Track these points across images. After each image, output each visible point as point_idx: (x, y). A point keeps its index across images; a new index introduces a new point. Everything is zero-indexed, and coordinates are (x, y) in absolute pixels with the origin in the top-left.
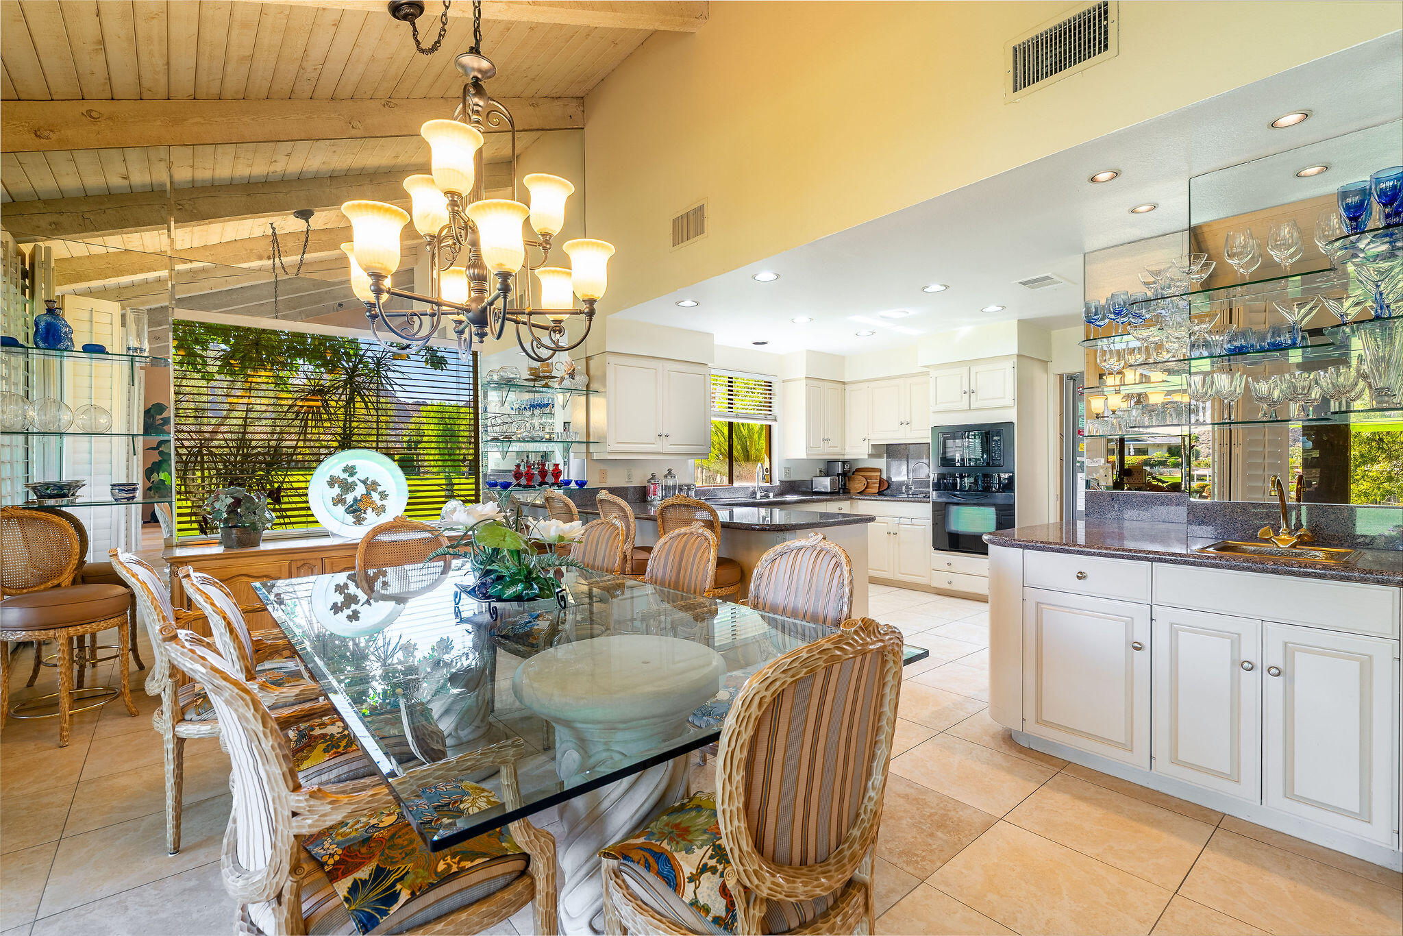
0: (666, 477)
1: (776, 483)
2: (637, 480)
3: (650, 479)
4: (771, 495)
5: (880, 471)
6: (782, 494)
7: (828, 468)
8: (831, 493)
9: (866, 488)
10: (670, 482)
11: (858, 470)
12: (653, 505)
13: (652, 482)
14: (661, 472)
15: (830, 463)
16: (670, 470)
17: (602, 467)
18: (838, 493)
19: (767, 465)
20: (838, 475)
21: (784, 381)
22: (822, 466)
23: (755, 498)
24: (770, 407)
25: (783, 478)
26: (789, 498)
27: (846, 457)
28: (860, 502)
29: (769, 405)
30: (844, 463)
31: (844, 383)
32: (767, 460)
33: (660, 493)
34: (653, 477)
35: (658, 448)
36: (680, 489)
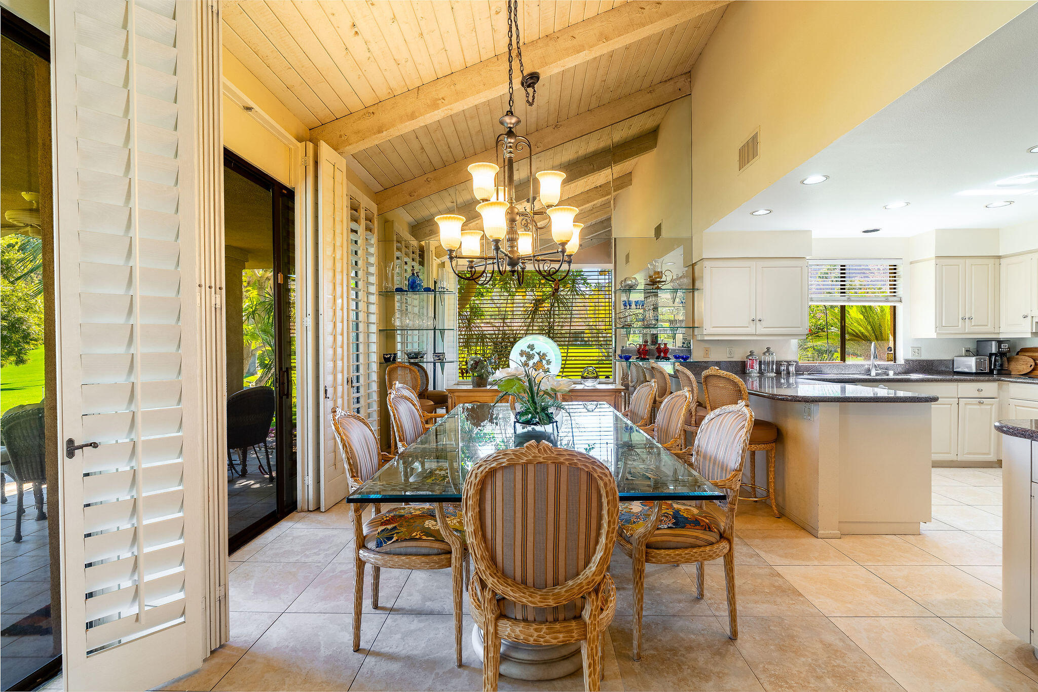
0: (764, 354)
1: (901, 360)
2: (738, 356)
3: (749, 356)
4: (891, 373)
6: (907, 372)
7: (978, 347)
8: (976, 374)
9: (1033, 370)
10: (768, 358)
11: (1024, 350)
12: (750, 377)
13: (750, 358)
14: (758, 350)
15: (980, 342)
16: (768, 349)
17: (707, 346)
18: (991, 372)
19: (891, 345)
20: (991, 355)
21: (911, 263)
22: (972, 347)
23: (870, 375)
24: (895, 289)
25: (910, 357)
26: (914, 376)
27: (1002, 336)
28: (1011, 385)
29: (894, 288)
30: (1000, 342)
31: (999, 257)
32: (891, 338)
33: (757, 367)
34: (752, 353)
35: (751, 330)
36: (779, 364)
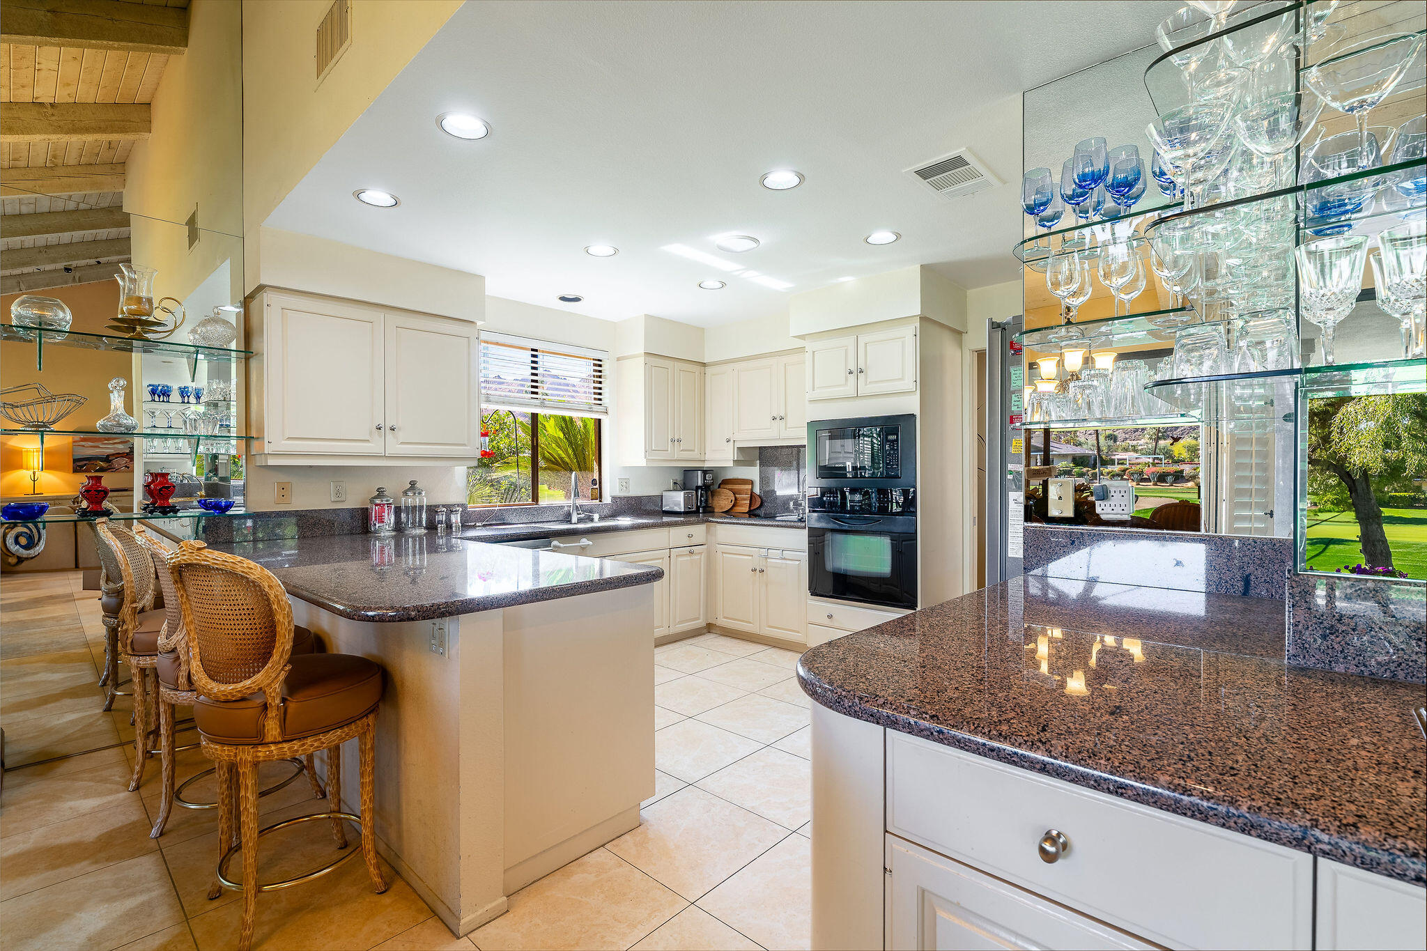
0: (405, 493)
1: (607, 499)
2: (353, 501)
3: (376, 497)
4: (596, 517)
5: (752, 483)
6: (613, 515)
7: (685, 479)
8: (685, 513)
9: (734, 506)
10: (411, 501)
11: (726, 482)
12: (378, 538)
13: (378, 501)
14: (393, 487)
15: (688, 472)
16: (413, 484)
17: (283, 478)
18: (697, 512)
19: (596, 476)
20: (698, 488)
21: (618, 359)
22: (679, 477)
23: (570, 522)
24: (600, 394)
25: (618, 493)
26: (625, 521)
27: (707, 465)
28: (718, 526)
29: (598, 392)
30: (705, 472)
31: (704, 365)
32: (596, 467)
33: (390, 519)
34: (381, 493)
35: (375, 447)
36: (432, 510)
